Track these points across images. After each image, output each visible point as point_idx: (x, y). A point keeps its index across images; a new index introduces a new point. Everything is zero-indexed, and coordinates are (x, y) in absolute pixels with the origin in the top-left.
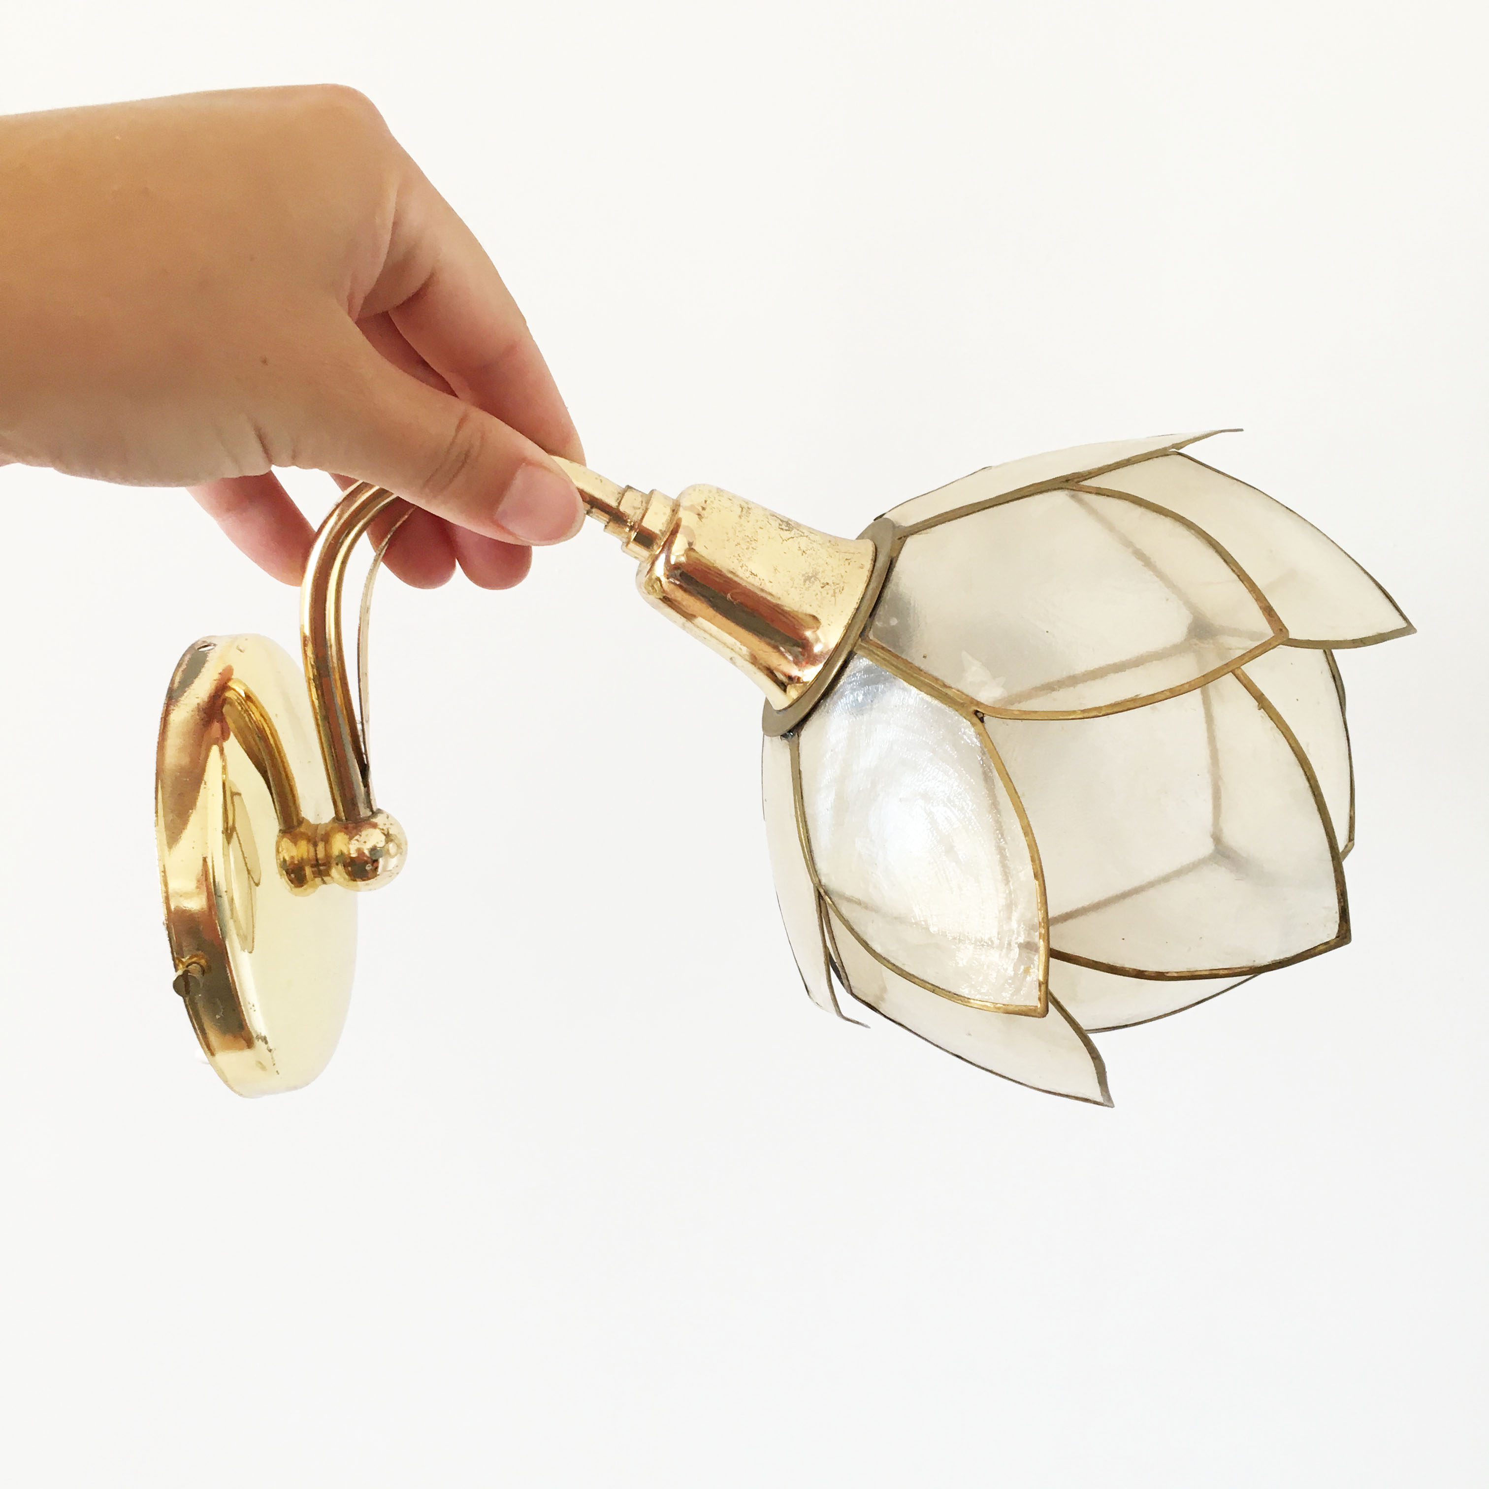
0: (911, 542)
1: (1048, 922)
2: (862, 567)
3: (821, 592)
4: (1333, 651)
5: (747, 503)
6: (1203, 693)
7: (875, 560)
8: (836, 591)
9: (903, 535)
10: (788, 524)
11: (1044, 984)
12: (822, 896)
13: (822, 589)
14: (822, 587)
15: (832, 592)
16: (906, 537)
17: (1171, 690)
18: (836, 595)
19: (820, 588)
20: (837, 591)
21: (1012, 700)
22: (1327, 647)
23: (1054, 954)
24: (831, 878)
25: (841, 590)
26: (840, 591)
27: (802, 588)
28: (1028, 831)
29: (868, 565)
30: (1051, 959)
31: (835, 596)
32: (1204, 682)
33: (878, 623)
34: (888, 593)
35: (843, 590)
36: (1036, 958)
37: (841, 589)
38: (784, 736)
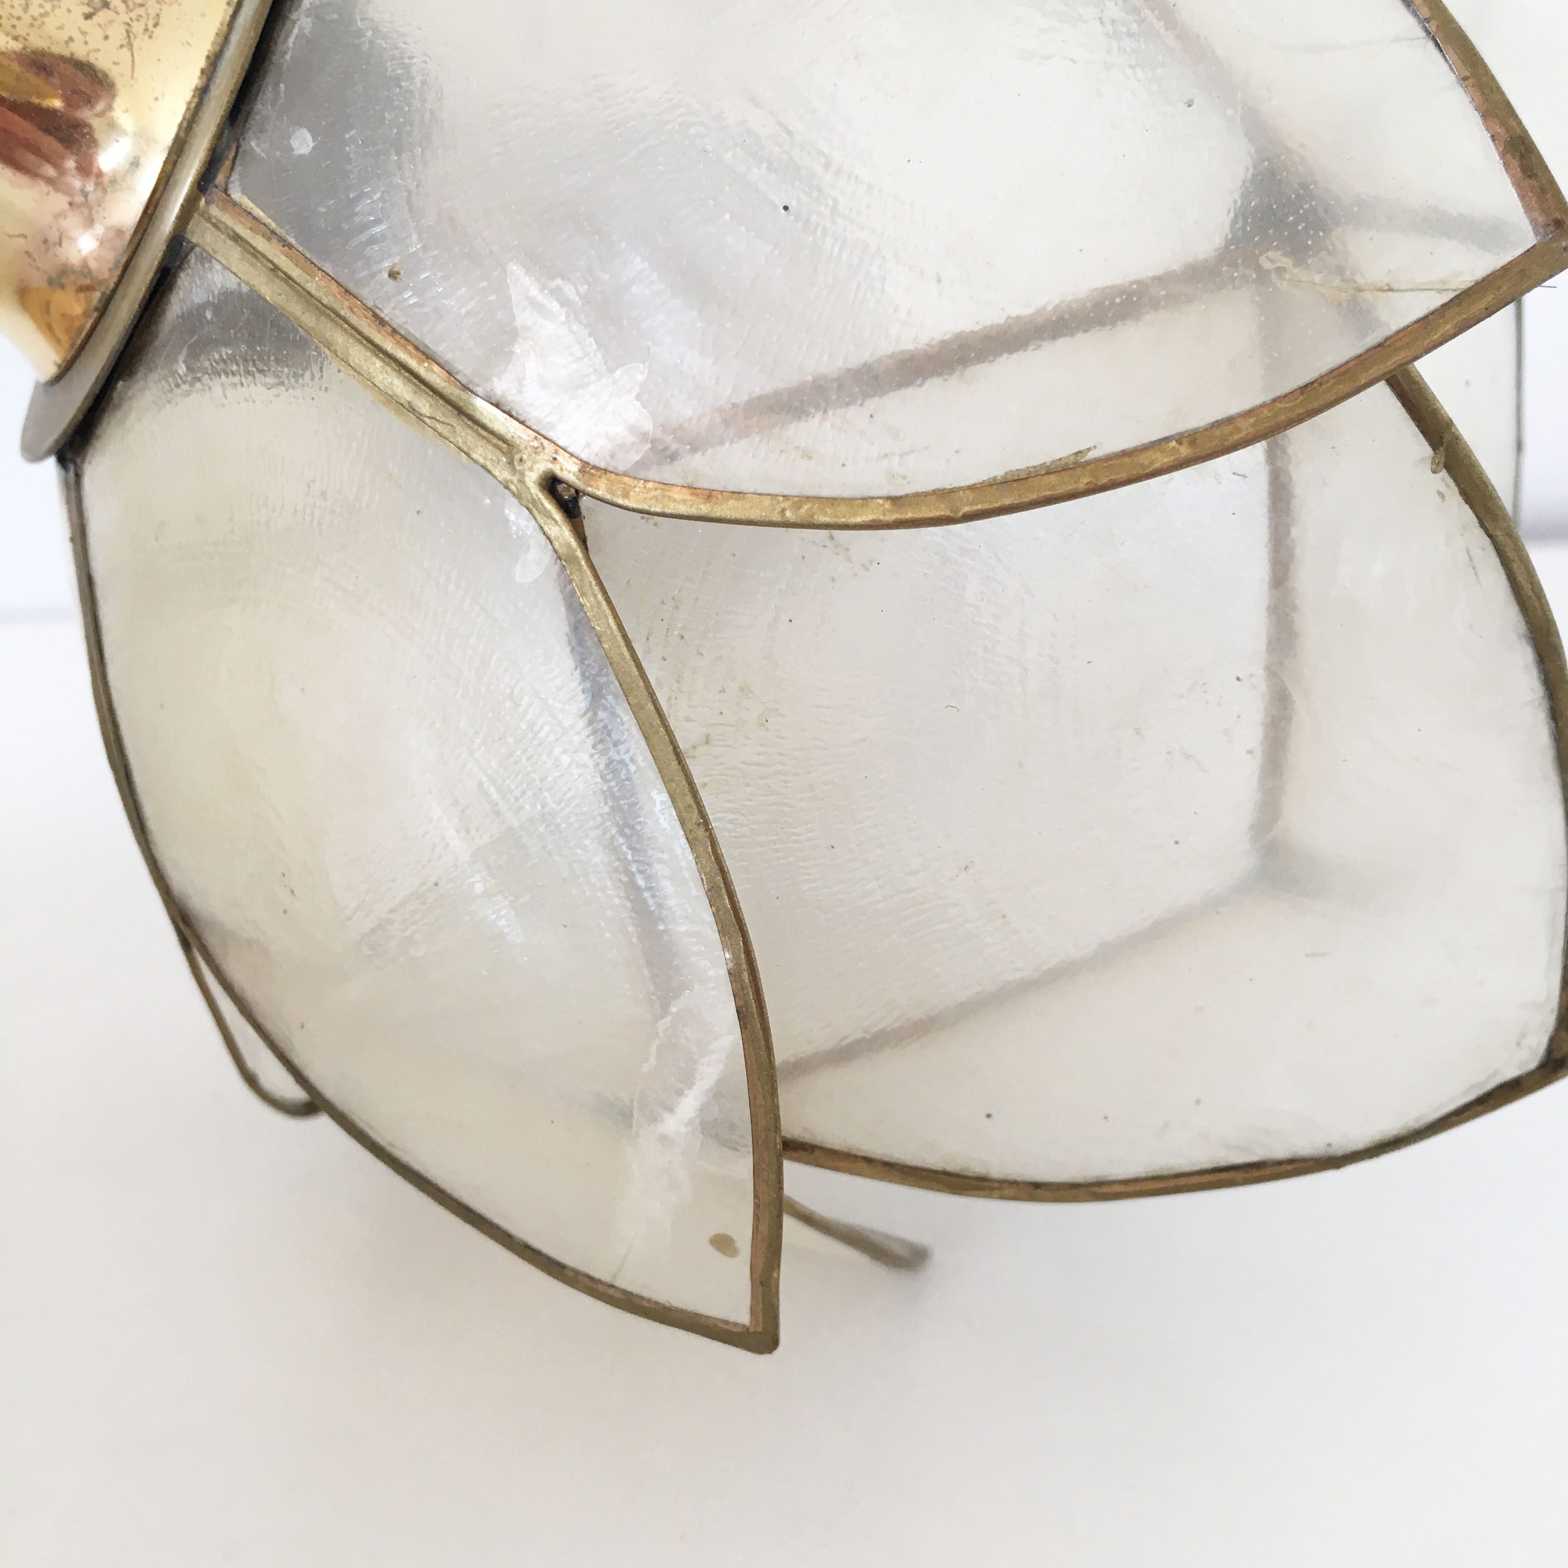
3: (84, 33)
8: (134, 30)
13: (89, 22)
14: (88, 17)
15: (123, 29)
18: (136, 43)
19: (81, 19)
20: (138, 27)
25: (151, 28)
26: (146, 30)
27: (19, 18)
31: (130, 45)
35: (156, 25)
37: (151, 23)
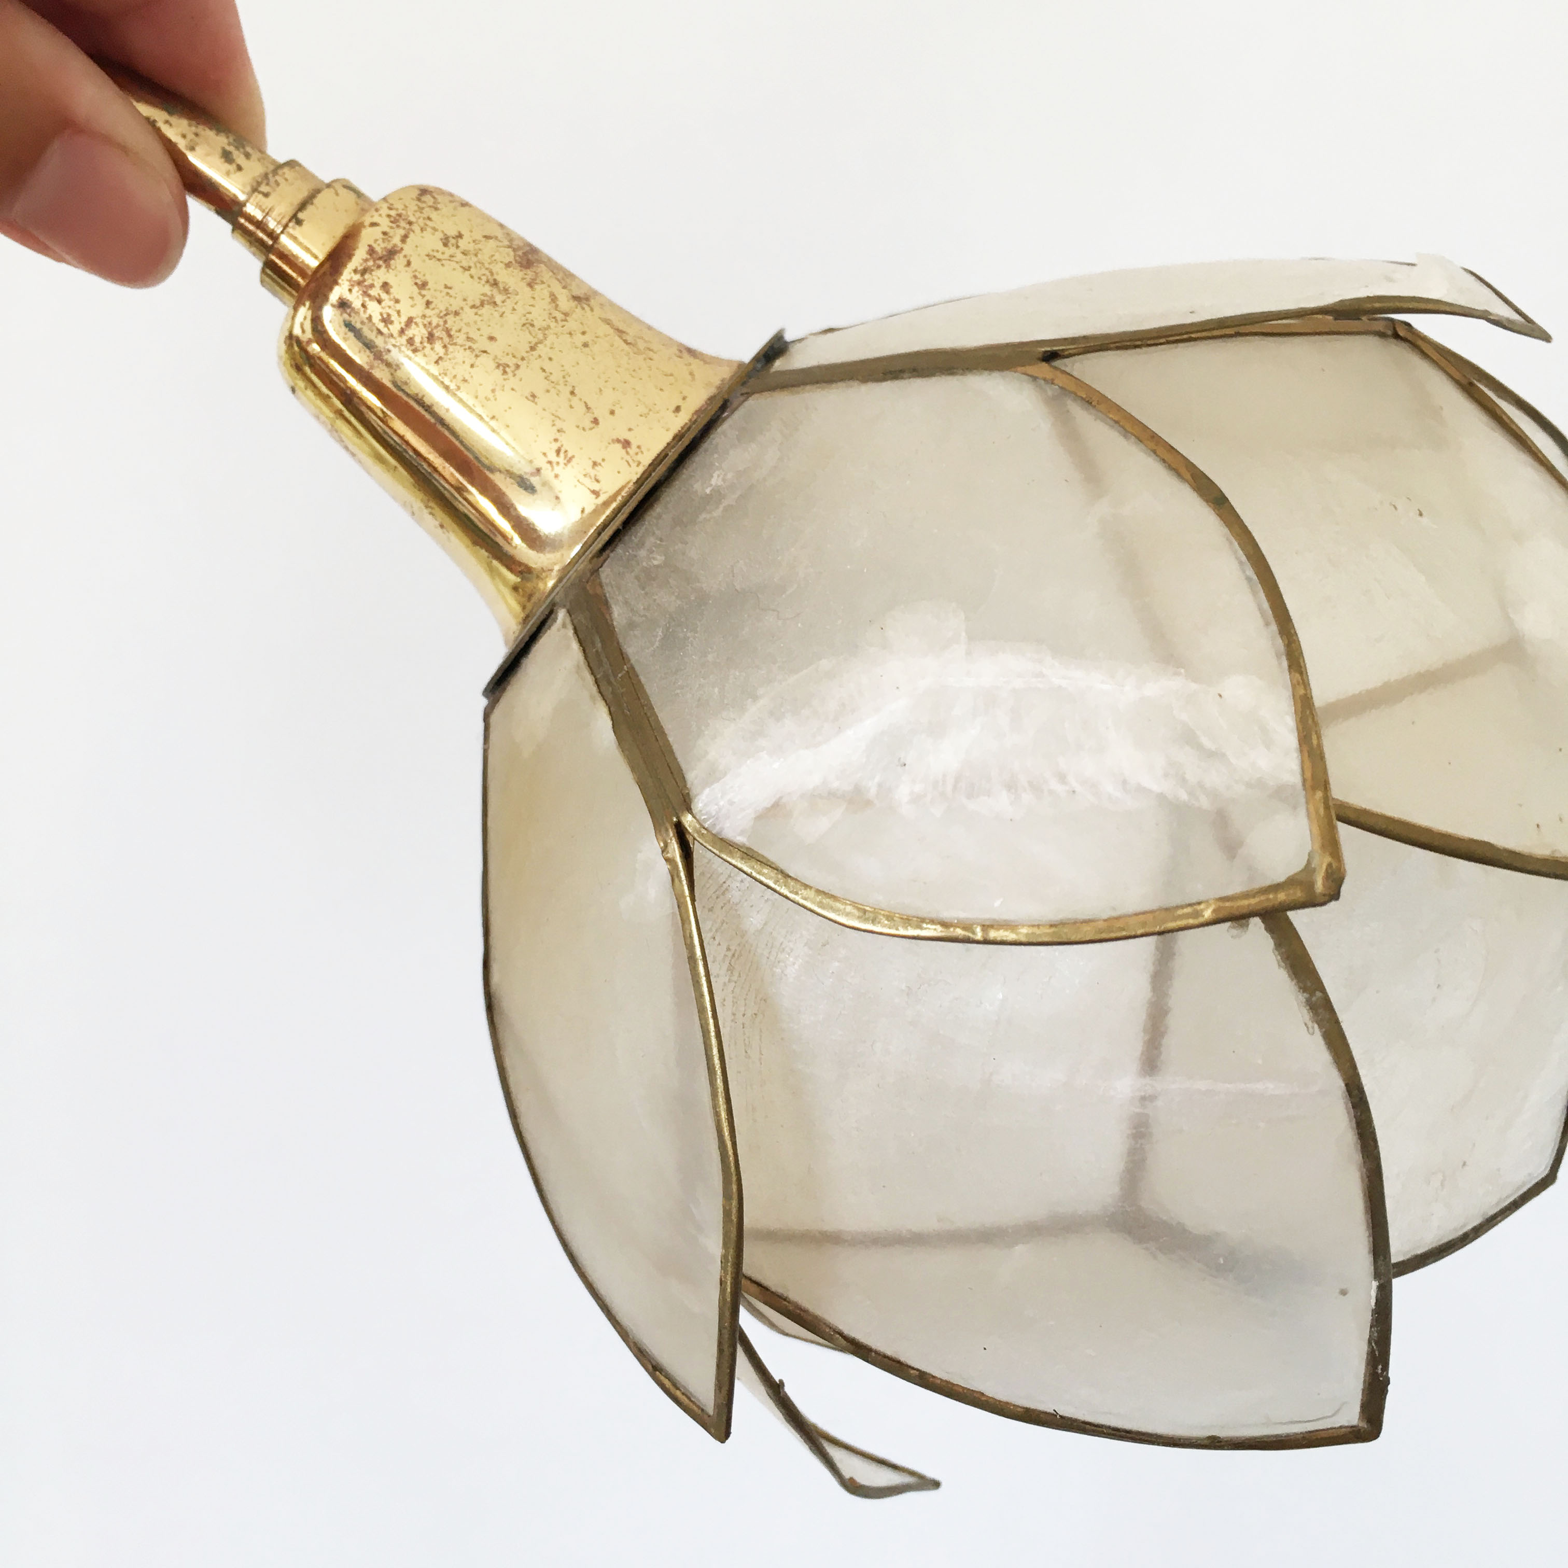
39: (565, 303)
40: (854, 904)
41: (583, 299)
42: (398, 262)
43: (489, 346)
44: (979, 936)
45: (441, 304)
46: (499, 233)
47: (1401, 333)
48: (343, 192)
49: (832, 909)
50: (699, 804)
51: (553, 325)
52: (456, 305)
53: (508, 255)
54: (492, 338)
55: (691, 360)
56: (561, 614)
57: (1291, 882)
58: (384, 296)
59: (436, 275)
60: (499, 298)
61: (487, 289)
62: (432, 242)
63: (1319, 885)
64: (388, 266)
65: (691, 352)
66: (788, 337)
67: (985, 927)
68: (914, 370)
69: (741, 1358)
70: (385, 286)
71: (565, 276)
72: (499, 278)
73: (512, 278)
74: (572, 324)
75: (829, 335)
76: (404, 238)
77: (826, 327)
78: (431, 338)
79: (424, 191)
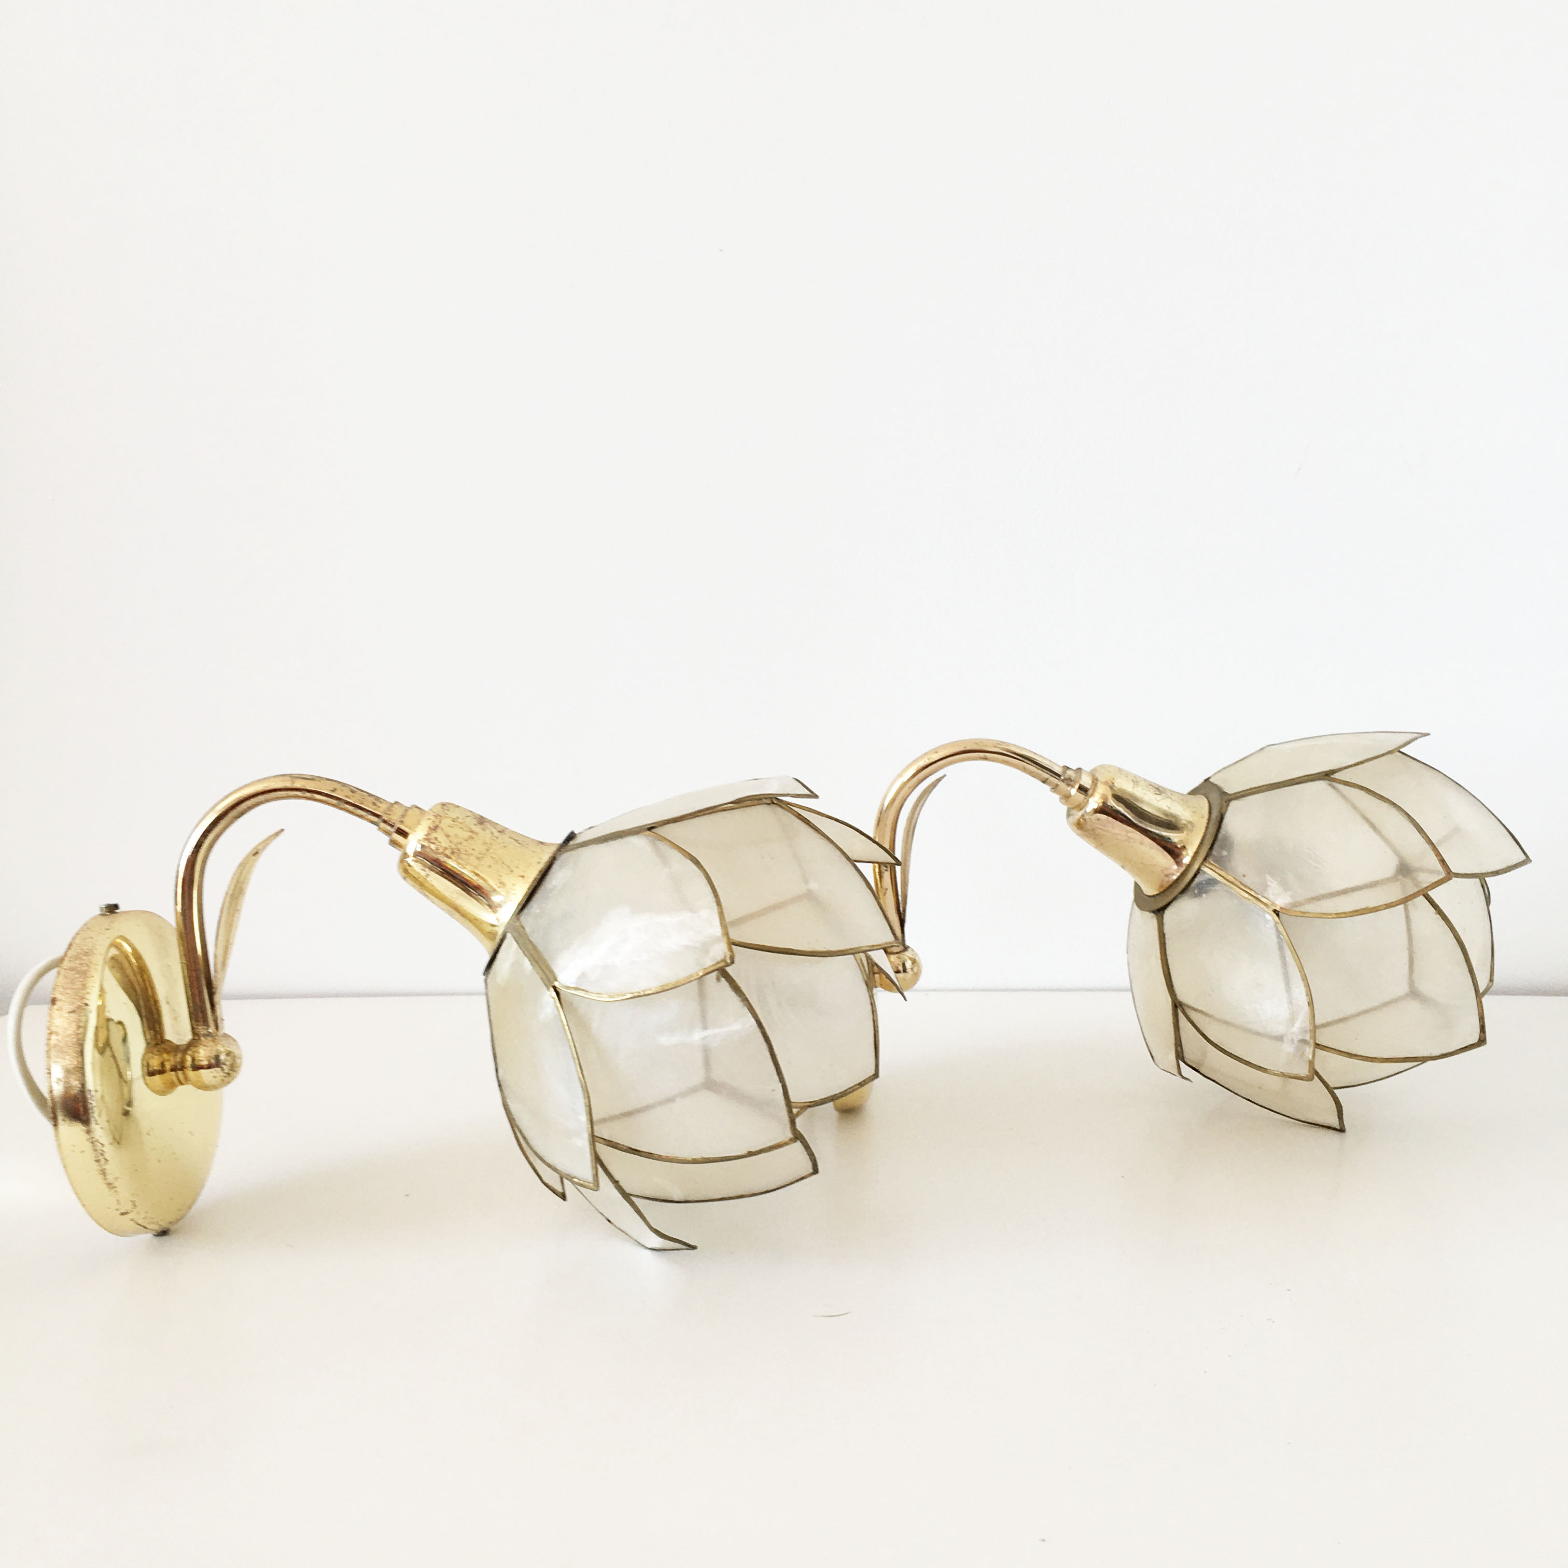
0: (1234, 804)
1: (1315, 1028)
2: (1203, 817)
4: (1486, 879)
5: (1136, 778)
6: (1405, 905)
7: (1210, 813)
9: (1227, 799)
10: (1159, 790)
11: (1311, 1063)
12: (1177, 1006)
16: (1230, 800)
17: (1386, 905)
21: (1295, 905)
22: (1482, 877)
23: (1317, 1046)
24: (1182, 997)
28: (1305, 978)
29: (1206, 816)
30: (1317, 1050)
32: (1405, 901)
33: (1214, 853)
34: (1220, 836)
36: (1308, 1049)
38: (1154, 912)
39: (496, 834)
40: (607, 994)
41: (502, 831)
42: (439, 830)
43: (472, 852)
44: (642, 994)
45: (455, 841)
46: (470, 814)
47: (775, 802)
48: (415, 809)
49: (602, 997)
50: (560, 978)
51: (493, 841)
52: (459, 840)
53: (475, 821)
54: (474, 850)
55: (542, 846)
56: (509, 935)
57: (722, 961)
58: (435, 841)
59: (451, 832)
60: (474, 836)
61: (470, 834)
62: (449, 821)
63: (729, 961)
64: (436, 832)
65: (542, 843)
66: (576, 832)
67: (644, 991)
68: (611, 838)
69: (600, 1170)
70: (436, 839)
71: (495, 825)
72: (473, 829)
73: (477, 829)
74: (500, 840)
75: (591, 829)
76: (440, 822)
77: (589, 827)
78: (453, 853)
79: (443, 805)
